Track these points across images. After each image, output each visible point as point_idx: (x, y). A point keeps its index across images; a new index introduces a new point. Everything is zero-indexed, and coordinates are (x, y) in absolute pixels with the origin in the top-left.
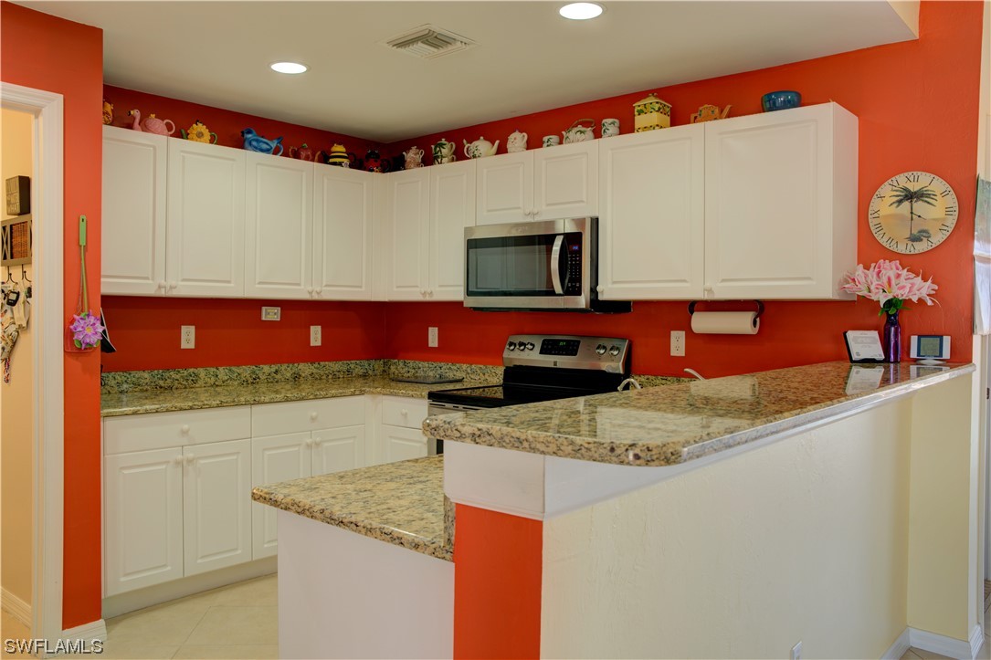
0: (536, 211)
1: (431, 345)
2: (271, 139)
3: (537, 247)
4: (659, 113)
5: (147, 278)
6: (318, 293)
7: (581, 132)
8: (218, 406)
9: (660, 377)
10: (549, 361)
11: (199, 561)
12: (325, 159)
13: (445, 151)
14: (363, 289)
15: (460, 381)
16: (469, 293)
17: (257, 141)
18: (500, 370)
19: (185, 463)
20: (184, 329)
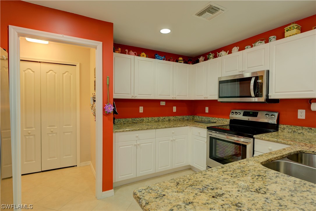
0: (243, 70)
1: (206, 112)
2: (162, 56)
3: (237, 82)
4: (297, 29)
5: (129, 94)
6: (175, 98)
7: (261, 42)
8: (146, 129)
9: (293, 126)
10: (246, 118)
11: (141, 172)
12: (177, 61)
13: (211, 56)
14: (187, 97)
15: (215, 122)
16: (220, 97)
17: (159, 57)
18: (228, 120)
19: (137, 145)
20: (140, 107)
